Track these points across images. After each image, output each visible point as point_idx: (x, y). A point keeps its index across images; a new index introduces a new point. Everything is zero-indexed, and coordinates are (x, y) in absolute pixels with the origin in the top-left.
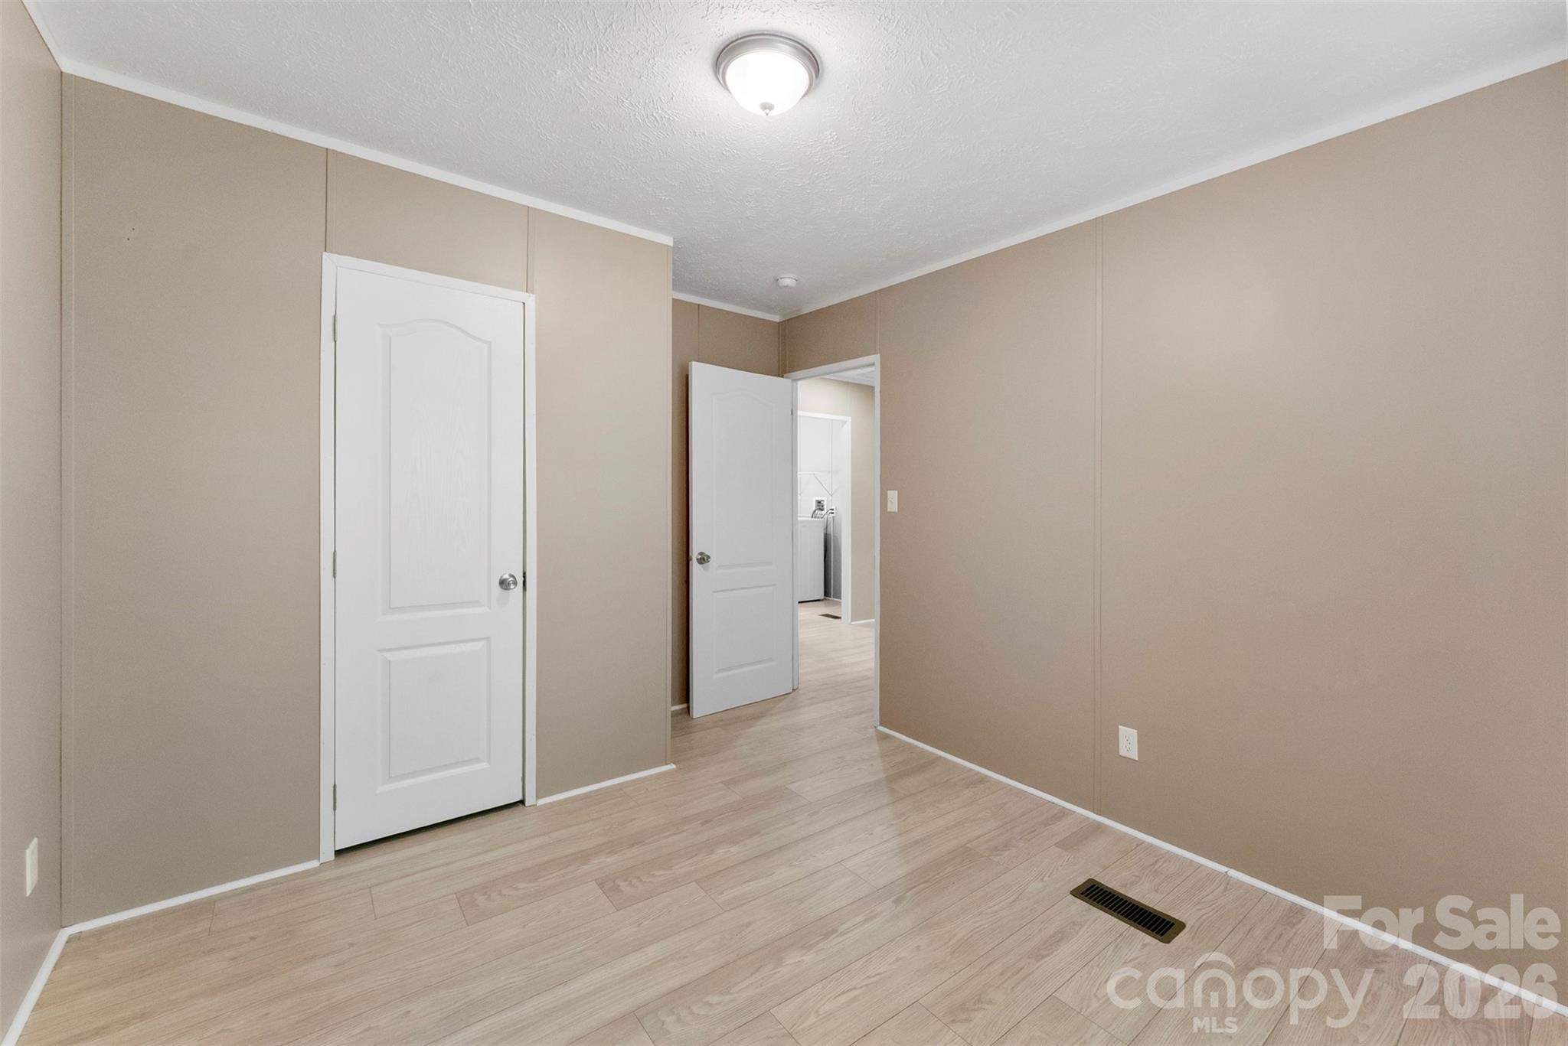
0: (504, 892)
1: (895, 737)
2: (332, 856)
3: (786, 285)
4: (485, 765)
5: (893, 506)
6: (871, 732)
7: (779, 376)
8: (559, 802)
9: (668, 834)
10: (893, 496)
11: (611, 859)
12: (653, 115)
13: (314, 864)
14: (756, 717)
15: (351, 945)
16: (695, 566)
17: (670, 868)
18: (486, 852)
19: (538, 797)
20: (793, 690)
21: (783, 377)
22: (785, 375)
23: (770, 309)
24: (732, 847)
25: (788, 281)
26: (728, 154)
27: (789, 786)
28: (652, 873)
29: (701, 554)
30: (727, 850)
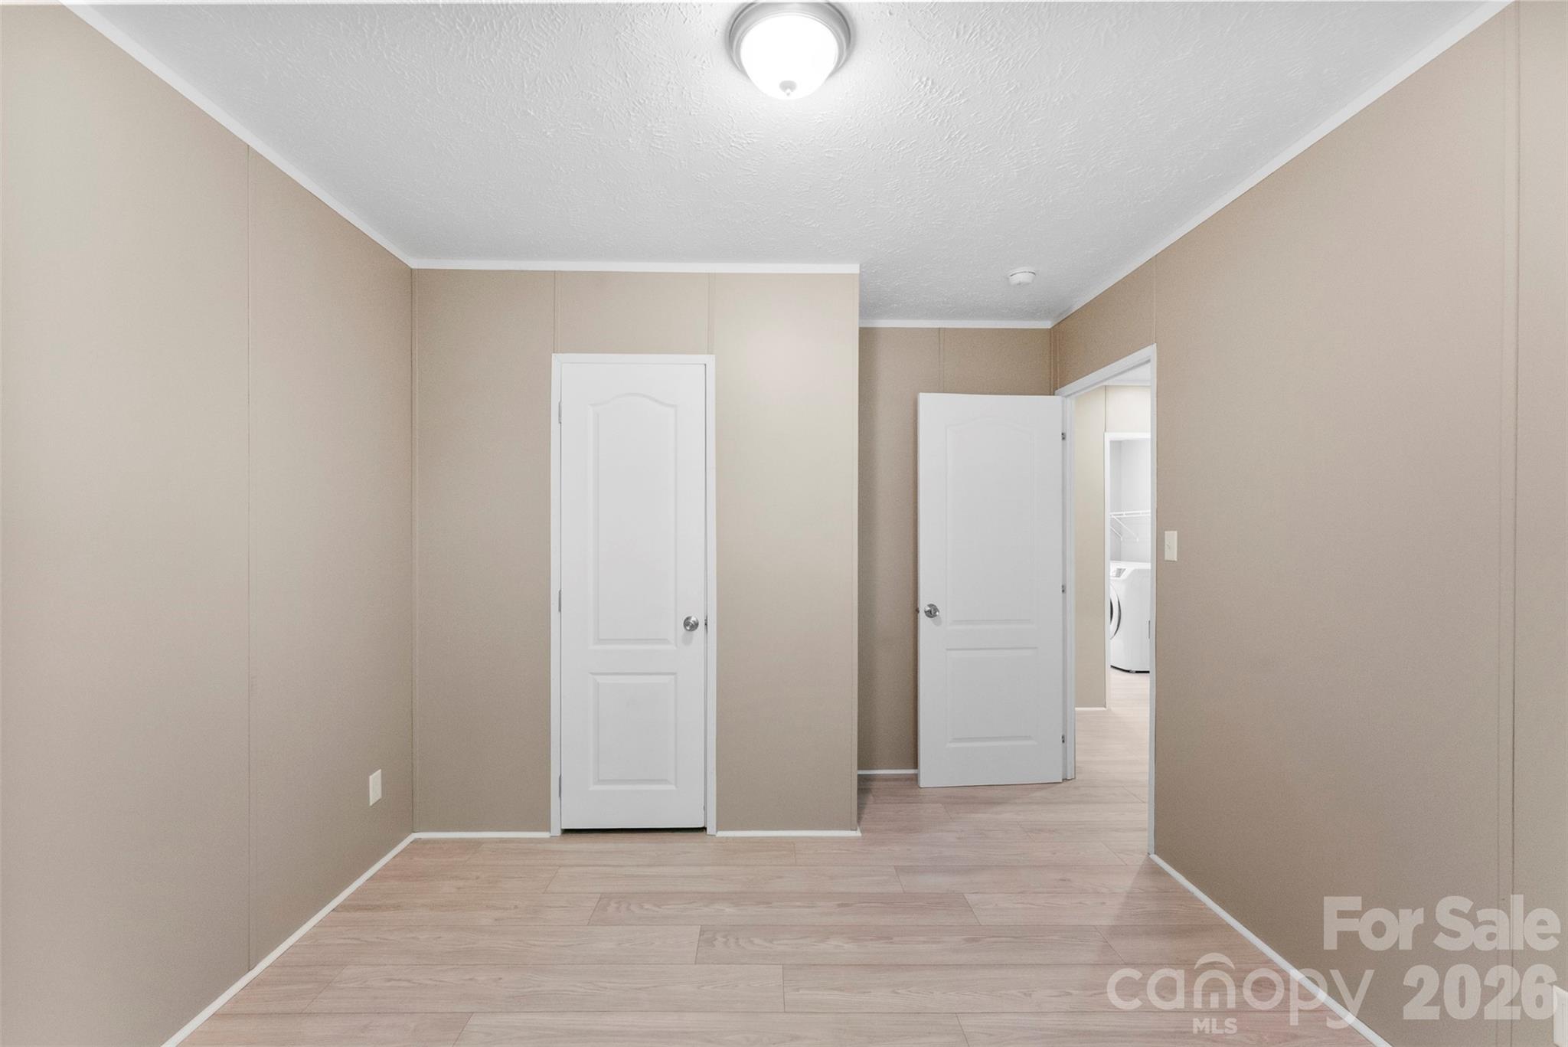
0: (632, 907)
1: (1169, 875)
2: (558, 833)
3: (1018, 282)
4: (673, 787)
5: (1172, 554)
6: (1139, 859)
7: (1050, 395)
8: (734, 839)
9: (798, 904)
10: (1172, 538)
11: (730, 909)
12: (731, 146)
13: (545, 835)
14: (991, 803)
15: (516, 907)
16: (923, 619)
17: (771, 941)
18: (649, 866)
19: (718, 829)
20: (1065, 780)
21: (1054, 395)
22: (1056, 391)
23: (1032, 315)
24: (847, 943)
25: (1021, 276)
26: (831, 155)
27: (966, 895)
28: (752, 939)
29: (930, 606)
30: (841, 944)
